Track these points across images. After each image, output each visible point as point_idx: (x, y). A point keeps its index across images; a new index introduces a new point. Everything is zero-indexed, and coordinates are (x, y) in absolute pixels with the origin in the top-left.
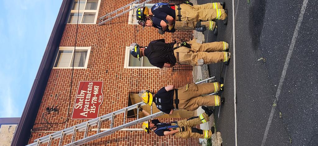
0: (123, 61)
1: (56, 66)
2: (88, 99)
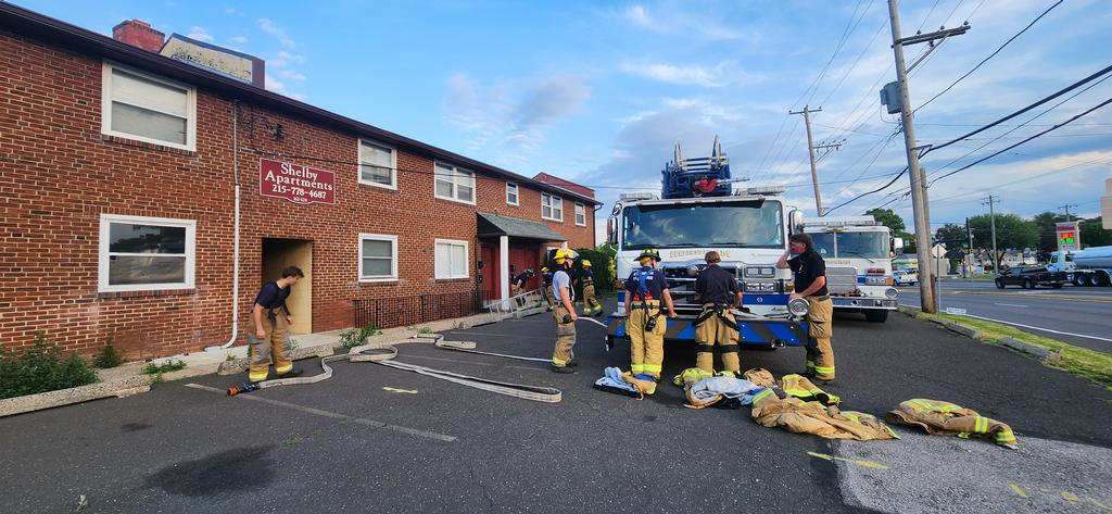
0: (372, 232)
1: (363, 143)
2: (300, 182)
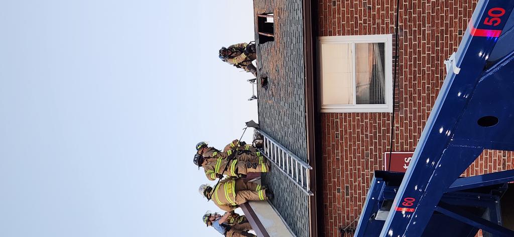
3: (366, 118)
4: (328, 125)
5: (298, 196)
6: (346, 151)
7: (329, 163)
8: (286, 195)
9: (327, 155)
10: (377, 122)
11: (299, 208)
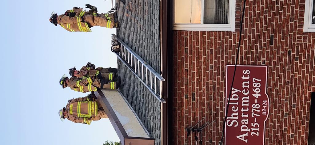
2: (245, 108)
3: (212, 36)
4: (178, 41)
5: (152, 100)
6: (194, 63)
7: (179, 73)
8: (140, 97)
9: (177, 67)
10: (221, 39)
11: (152, 110)
